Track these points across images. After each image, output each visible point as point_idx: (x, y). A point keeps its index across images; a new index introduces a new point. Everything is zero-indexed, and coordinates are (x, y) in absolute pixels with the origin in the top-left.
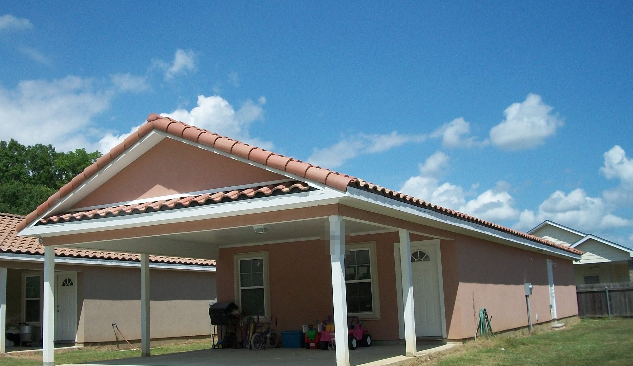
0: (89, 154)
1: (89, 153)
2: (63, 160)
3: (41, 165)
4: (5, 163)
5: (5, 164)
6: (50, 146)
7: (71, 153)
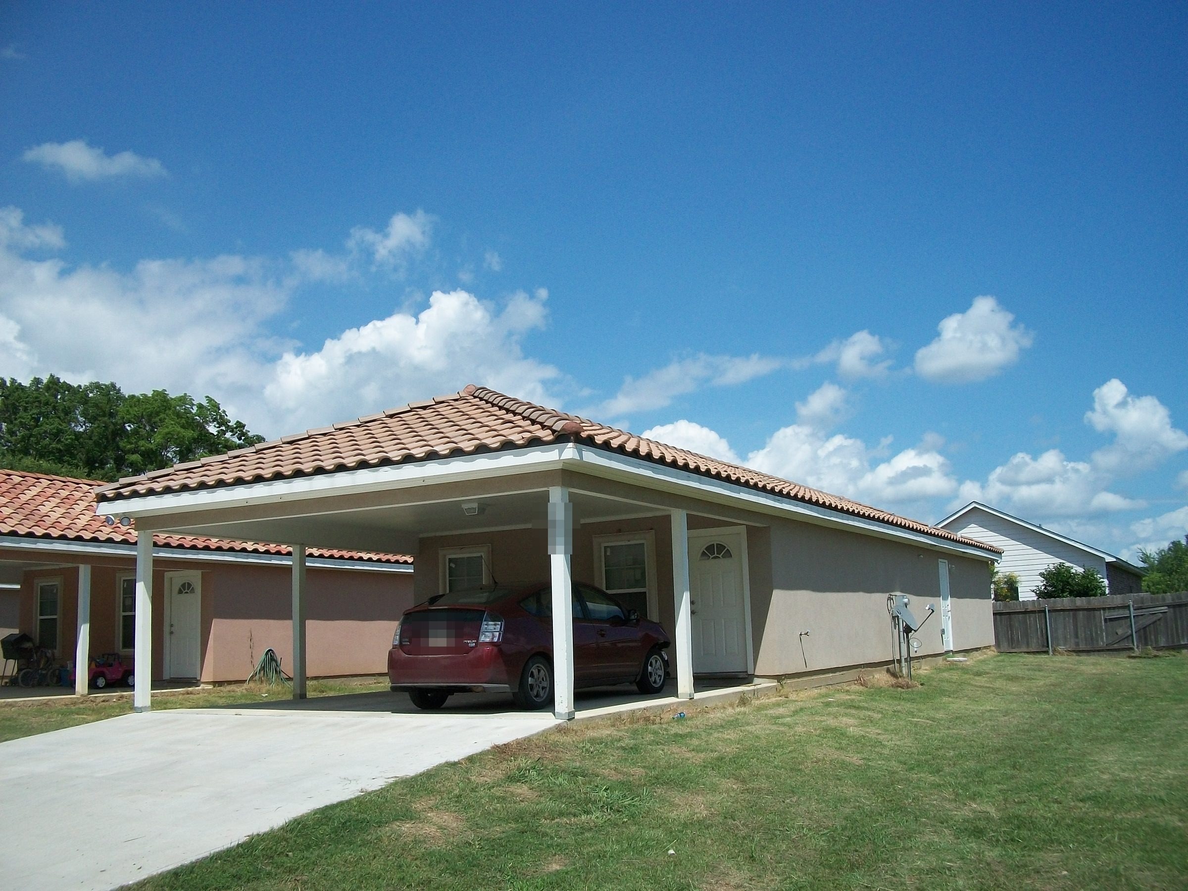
0: (172, 399)
1: (173, 397)
2: (131, 407)
3: (93, 416)
4: (34, 414)
5: (33, 416)
6: (113, 385)
7: (145, 395)
